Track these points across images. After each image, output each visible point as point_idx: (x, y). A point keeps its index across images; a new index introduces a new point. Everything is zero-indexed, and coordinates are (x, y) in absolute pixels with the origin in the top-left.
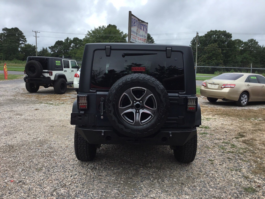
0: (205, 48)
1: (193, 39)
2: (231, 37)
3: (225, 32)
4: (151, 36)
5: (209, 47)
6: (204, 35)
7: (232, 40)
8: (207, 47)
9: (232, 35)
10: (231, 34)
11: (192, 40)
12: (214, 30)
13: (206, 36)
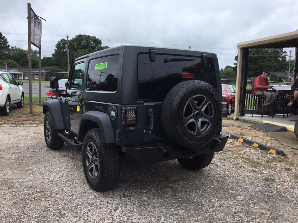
0: (75, 54)
1: (58, 42)
2: (101, 44)
3: (95, 37)
4: (2, 35)
5: (79, 52)
6: (72, 39)
7: (102, 47)
8: (78, 52)
9: (102, 42)
10: (101, 40)
11: (57, 44)
12: (82, 34)
13: (74, 40)
